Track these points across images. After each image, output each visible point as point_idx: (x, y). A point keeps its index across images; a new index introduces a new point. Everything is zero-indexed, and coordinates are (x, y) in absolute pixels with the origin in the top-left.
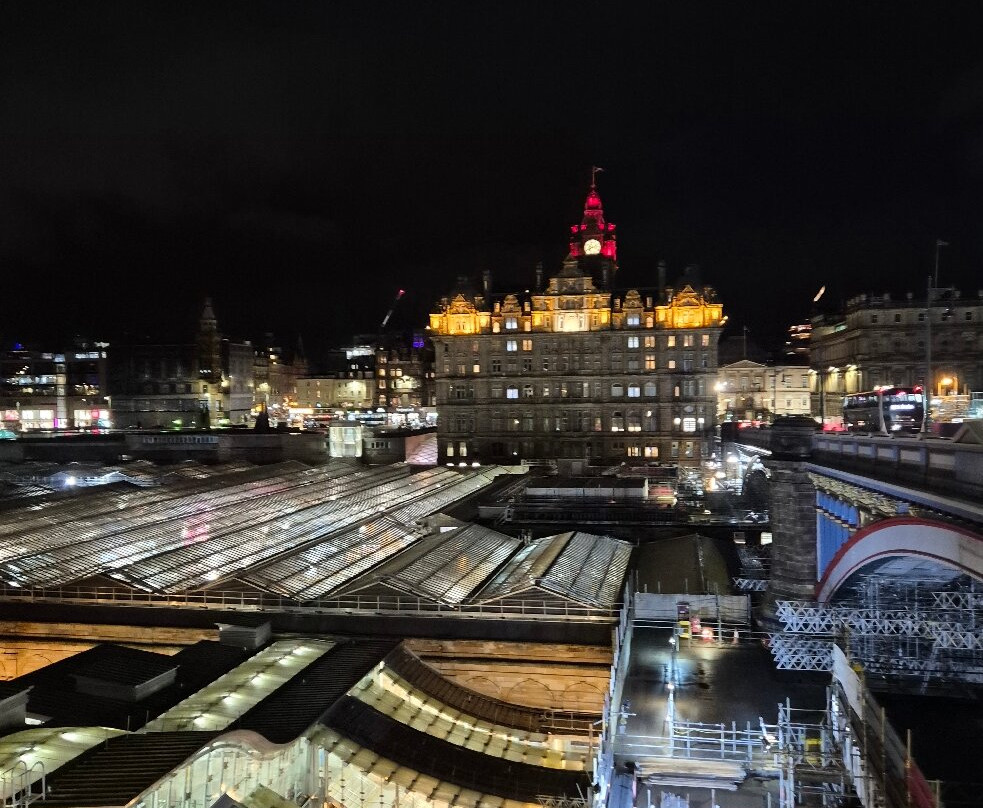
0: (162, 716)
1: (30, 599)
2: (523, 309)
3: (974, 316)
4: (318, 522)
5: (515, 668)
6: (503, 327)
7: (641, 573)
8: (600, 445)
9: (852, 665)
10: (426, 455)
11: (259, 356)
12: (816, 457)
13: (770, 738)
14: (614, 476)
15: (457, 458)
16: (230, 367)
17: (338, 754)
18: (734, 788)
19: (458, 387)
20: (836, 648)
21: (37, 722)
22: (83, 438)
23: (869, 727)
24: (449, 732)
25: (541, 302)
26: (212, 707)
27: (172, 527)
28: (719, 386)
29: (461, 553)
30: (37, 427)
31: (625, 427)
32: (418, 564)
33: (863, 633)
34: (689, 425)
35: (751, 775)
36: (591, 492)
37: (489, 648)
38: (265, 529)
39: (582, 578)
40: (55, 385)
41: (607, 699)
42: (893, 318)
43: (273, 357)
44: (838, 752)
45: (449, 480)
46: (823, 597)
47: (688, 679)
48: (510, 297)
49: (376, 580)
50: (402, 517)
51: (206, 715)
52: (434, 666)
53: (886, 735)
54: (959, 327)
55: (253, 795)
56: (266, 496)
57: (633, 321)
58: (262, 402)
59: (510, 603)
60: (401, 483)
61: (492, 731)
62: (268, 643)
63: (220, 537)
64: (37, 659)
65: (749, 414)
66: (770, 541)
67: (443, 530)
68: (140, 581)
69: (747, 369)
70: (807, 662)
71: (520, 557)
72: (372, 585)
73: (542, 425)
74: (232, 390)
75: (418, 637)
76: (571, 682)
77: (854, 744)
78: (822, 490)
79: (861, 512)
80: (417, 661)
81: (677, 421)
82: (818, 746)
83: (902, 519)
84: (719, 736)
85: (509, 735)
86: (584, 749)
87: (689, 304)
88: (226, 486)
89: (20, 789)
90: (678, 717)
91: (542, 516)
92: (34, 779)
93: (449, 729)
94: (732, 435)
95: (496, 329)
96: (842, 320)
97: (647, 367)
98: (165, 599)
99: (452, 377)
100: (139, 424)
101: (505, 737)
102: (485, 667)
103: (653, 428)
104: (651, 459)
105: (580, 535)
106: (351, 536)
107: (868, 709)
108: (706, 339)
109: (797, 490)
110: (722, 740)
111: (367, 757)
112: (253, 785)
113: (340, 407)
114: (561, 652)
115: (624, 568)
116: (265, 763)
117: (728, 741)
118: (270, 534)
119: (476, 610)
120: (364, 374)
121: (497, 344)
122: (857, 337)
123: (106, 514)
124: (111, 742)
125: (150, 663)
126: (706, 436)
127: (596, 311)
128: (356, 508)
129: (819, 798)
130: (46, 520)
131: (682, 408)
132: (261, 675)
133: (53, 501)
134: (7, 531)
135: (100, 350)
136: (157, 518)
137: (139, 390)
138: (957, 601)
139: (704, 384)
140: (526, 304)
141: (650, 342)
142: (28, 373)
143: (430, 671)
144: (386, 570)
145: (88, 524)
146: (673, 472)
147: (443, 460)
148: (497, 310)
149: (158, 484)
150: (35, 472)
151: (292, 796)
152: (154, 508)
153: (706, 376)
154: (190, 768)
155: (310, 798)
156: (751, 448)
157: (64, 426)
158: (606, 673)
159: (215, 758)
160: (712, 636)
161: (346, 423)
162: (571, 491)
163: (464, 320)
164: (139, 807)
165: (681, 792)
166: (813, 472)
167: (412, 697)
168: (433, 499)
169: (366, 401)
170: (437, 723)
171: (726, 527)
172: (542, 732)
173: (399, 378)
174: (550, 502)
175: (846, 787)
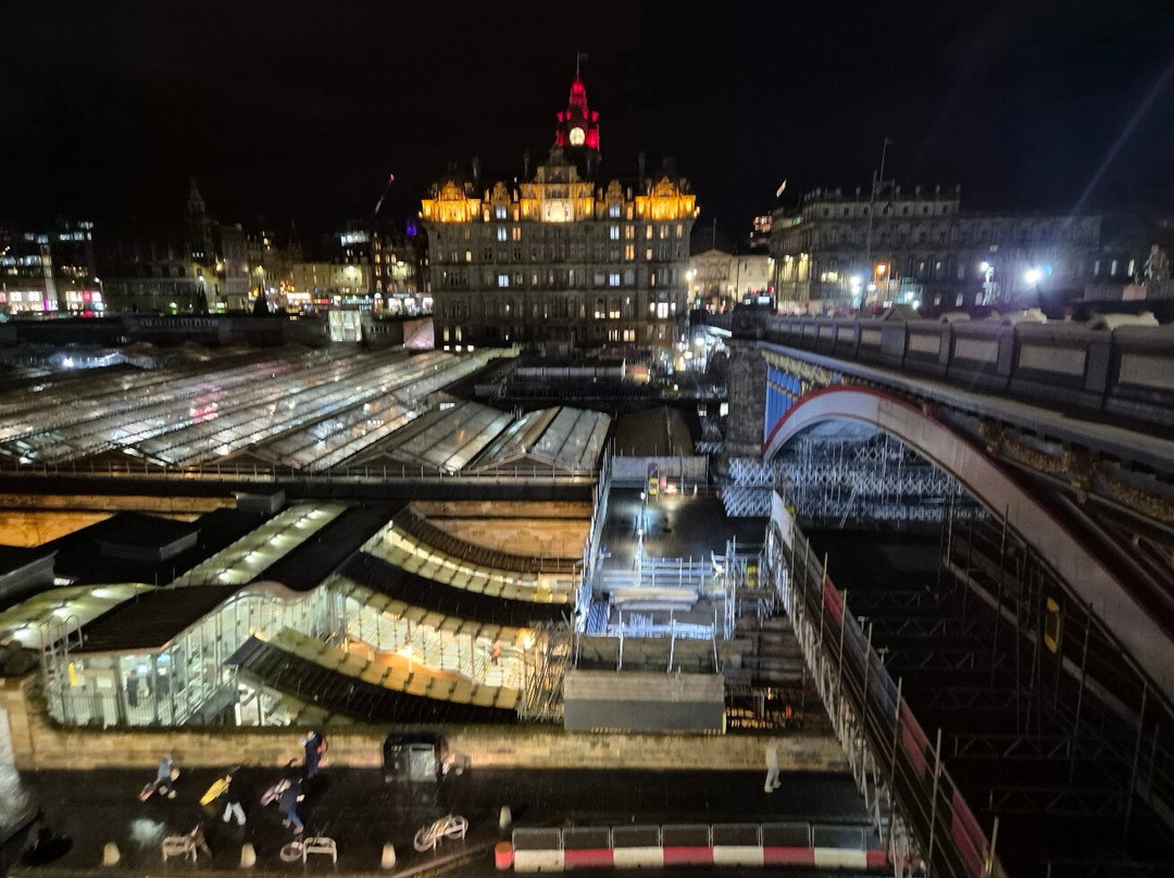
0: (189, 572)
1: (44, 473)
2: (512, 198)
3: (910, 211)
4: (322, 401)
5: (511, 523)
6: (493, 215)
7: (619, 440)
8: (584, 330)
9: (786, 507)
10: (424, 339)
11: (252, 239)
12: (768, 337)
14: (596, 358)
15: (453, 342)
16: (224, 250)
17: (355, 598)
18: (688, 608)
19: (452, 274)
20: (775, 495)
21: (66, 582)
22: (78, 319)
23: (796, 555)
24: (453, 577)
25: (528, 190)
26: (232, 565)
27: (179, 406)
28: (690, 275)
29: (460, 426)
30: (27, 309)
31: (607, 314)
32: (421, 437)
33: (798, 484)
34: (663, 310)
35: (703, 598)
36: (575, 372)
37: (486, 507)
38: (273, 408)
39: (566, 448)
40: (41, 267)
41: (587, 544)
42: (842, 212)
43: (266, 241)
44: (771, 575)
45: (446, 363)
46: (768, 455)
47: (654, 526)
48: (499, 185)
49: (382, 452)
50: (403, 395)
51: (230, 571)
52: (438, 524)
53: (809, 559)
54: (897, 220)
55: (279, 635)
56: (270, 377)
57: (615, 212)
58: (259, 286)
59: (508, 468)
60: (402, 364)
61: (490, 575)
62: (284, 508)
63: (229, 415)
64: (56, 527)
65: (715, 300)
66: (727, 412)
67: (443, 407)
68: (153, 456)
69: (714, 257)
70: (751, 509)
71: (513, 429)
72: (378, 457)
73: (532, 310)
74: (227, 274)
75: (423, 499)
76: (558, 533)
77: (784, 568)
78: (772, 366)
79: (803, 384)
80: (422, 520)
81: (652, 307)
82: (756, 572)
83: (835, 387)
84: (678, 569)
85: (505, 577)
86: (569, 586)
87: (665, 195)
89: (56, 639)
90: (646, 556)
91: (532, 393)
92: (70, 630)
93: (452, 574)
94: (700, 319)
95: (487, 218)
96: (800, 212)
97: (627, 256)
98: (180, 472)
99: (447, 263)
100: (135, 307)
101: (501, 579)
102: (483, 523)
103: (631, 313)
104: (629, 341)
105: (566, 410)
106: (357, 413)
107: (797, 541)
108: (680, 229)
109: (752, 365)
110: (681, 572)
111: (381, 599)
112: (278, 627)
113: (338, 293)
114: (549, 509)
115: (603, 437)
116: (289, 609)
117: (686, 572)
118: (278, 412)
119: (475, 475)
120: (359, 260)
121: (489, 232)
122: (810, 230)
123: (111, 394)
124: (142, 598)
126: (678, 320)
127: (580, 200)
128: (359, 388)
129: (755, 613)
130: (48, 400)
131: (657, 295)
132: (279, 536)
133: (58, 381)
134: (10, 411)
135: (85, 231)
136: (164, 398)
137: (130, 273)
138: (873, 455)
139: (678, 271)
140: (515, 193)
141: (630, 232)
142: (9, 254)
143: (435, 529)
144: (392, 442)
145: (94, 403)
146: (648, 354)
147: (439, 343)
148: (487, 197)
149: (161, 366)
150: (32, 353)
151: (315, 634)
152: (160, 389)
153: (679, 265)
154: (219, 615)
155: (332, 634)
156: (715, 330)
157: (55, 308)
158: (587, 524)
159: (242, 605)
160: (675, 491)
161: (344, 307)
162: (559, 372)
163: (454, 207)
164: (174, 649)
165: (646, 614)
166: (766, 349)
167: (419, 550)
168: (432, 380)
169: (362, 286)
170: (442, 571)
171: (692, 400)
172: (533, 573)
173: (394, 264)
174: (540, 381)
175: (776, 601)
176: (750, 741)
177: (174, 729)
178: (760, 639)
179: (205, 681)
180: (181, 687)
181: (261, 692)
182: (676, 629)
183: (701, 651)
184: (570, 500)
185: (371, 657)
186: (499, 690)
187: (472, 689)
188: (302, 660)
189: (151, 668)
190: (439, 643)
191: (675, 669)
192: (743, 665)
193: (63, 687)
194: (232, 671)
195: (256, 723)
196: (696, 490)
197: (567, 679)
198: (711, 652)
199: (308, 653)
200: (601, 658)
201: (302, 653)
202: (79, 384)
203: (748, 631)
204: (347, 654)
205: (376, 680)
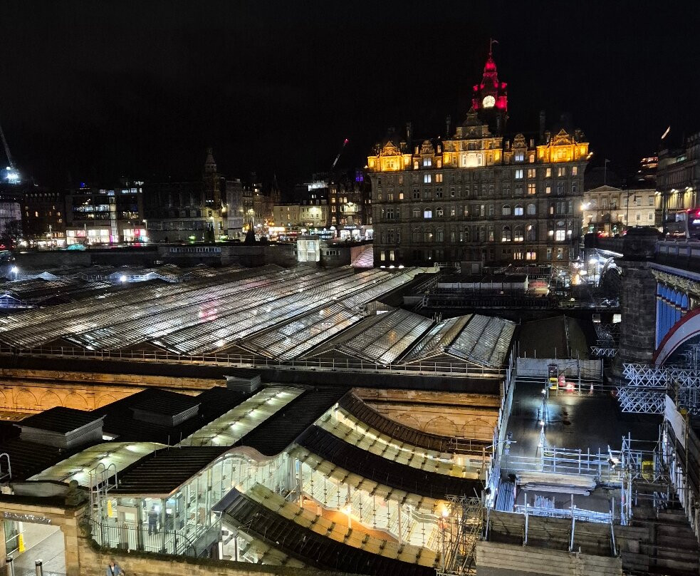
0: (191, 436)
1: (101, 358)
2: (436, 151)
4: (291, 307)
5: (430, 409)
6: (421, 165)
7: (522, 344)
8: (493, 251)
9: (679, 410)
10: (366, 260)
11: (247, 189)
12: (658, 258)
13: (615, 460)
14: (503, 274)
15: (388, 262)
16: (227, 198)
17: (309, 464)
18: (587, 494)
19: (388, 210)
20: (667, 397)
21: (110, 438)
22: (131, 249)
23: (690, 454)
24: (384, 451)
25: (449, 145)
26: (224, 430)
27: (192, 310)
29: (392, 329)
30: (98, 241)
31: (512, 239)
32: (361, 336)
33: (688, 387)
34: (560, 235)
35: (600, 485)
36: (485, 286)
37: (411, 395)
38: (255, 312)
39: (478, 347)
40: (110, 212)
41: (495, 430)
43: (256, 190)
44: (666, 471)
45: (382, 278)
46: (659, 361)
47: (554, 418)
48: (427, 142)
49: (331, 347)
50: (349, 303)
51: (220, 436)
52: (374, 406)
55: (252, 489)
56: (254, 289)
57: (520, 158)
58: (250, 223)
59: (429, 364)
60: (349, 279)
61: (414, 451)
62: (259, 389)
63: (224, 317)
64: (107, 397)
65: (607, 227)
66: (620, 320)
67: (378, 312)
68: (172, 347)
69: (606, 191)
70: (645, 407)
71: (434, 332)
72: (328, 351)
73: (450, 237)
74: (228, 214)
75: (362, 387)
76: (470, 419)
77: (678, 466)
78: (661, 282)
79: (691, 299)
80: (361, 403)
81: (551, 233)
82: (651, 466)
84: (577, 458)
85: (426, 454)
86: (479, 465)
87: (563, 144)
88: (227, 282)
89: (101, 481)
90: (547, 444)
91: (449, 303)
92: (110, 475)
93: (384, 449)
94: (593, 243)
95: (416, 167)
97: (530, 193)
98: (189, 359)
99: (384, 202)
100: (166, 239)
101: (423, 455)
102: (409, 408)
103: (534, 238)
104: (531, 261)
105: (477, 316)
106: (314, 317)
107: (690, 441)
108: (575, 169)
109: (641, 283)
110: (579, 461)
111: (328, 466)
112: (252, 483)
113: (304, 226)
114: (463, 399)
116: (260, 468)
117: (585, 462)
118: (258, 315)
119: (403, 368)
120: (320, 202)
121: (417, 178)
122: (694, 166)
123: (148, 301)
124: (158, 452)
125: (180, 401)
126: (573, 244)
127: (490, 151)
128: (316, 298)
129: (651, 503)
130: (108, 305)
131: (555, 224)
132: (256, 411)
133: (115, 292)
134: (83, 312)
135: (138, 187)
136: (181, 304)
137: (165, 215)
139: (573, 204)
140: (439, 147)
141: (532, 173)
142: (90, 204)
143: (371, 410)
144: (339, 340)
145: (136, 307)
146: (548, 271)
147: (377, 263)
148: (417, 152)
149: (181, 281)
150: (100, 272)
151: (278, 491)
152: (179, 297)
153: (574, 198)
154: (211, 470)
155: (291, 492)
156: (607, 252)
157: (116, 241)
158: (495, 413)
159: (226, 463)
160: (573, 388)
161: (308, 238)
162: (471, 285)
163: (392, 160)
164: (178, 495)
165: (549, 496)
166: (656, 269)
167: (358, 427)
168: (371, 292)
169: (322, 221)
170: (376, 445)
171: (587, 310)
172: (449, 452)
173: (345, 204)
174: (456, 293)
175: (671, 495)
177: (175, 558)
178: (656, 527)
179: (198, 522)
180: (181, 525)
181: (238, 534)
182: (575, 512)
183: (600, 534)
184: (480, 393)
185: (319, 512)
186: (421, 550)
187: (399, 548)
188: (269, 511)
189: (162, 508)
190: (372, 505)
191: (575, 549)
192: (641, 551)
193: (103, 518)
194: (218, 515)
195: (233, 559)
196: (592, 388)
197: (478, 548)
198: (609, 536)
199: (273, 505)
200: (508, 532)
201: (268, 504)
202: (128, 294)
203: (645, 520)
204: (302, 509)
205: (323, 532)
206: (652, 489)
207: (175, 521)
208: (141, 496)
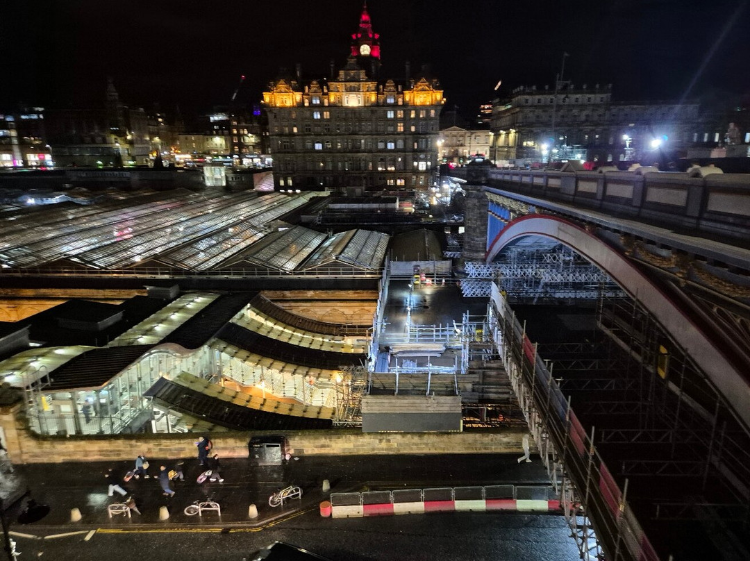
0: (118, 338)
1: (19, 275)
2: (323, 91)
3: (580, 100)
4: (201, 226)
5: (326, 304)
6: (310, 102)
7: (394, 251)
8: (372, 178)
9: (501, 292)
10: (267, 185)
11: (150, 118)
12: (490, 183)
13: (458, 331)
14: (379, 197)
15: (286, 187)
16: (132, 126)
17: (227, 353)
18: (439, 355)
19: (285, 142)
20: (493, 284)
21: (38, 345)
22: (36, 173)
23: (506, 321)
24: (290, 339)
25: (334, 86)
26: (146, 333)
27: (106, 230)
28: (440, 143)
29: (292, 242)
30: (2, 166)
31: (386, 168)
32: (267, 249)
33: (508, 277)
34: (422, 166)
35: (448, 349)
36: (366, 206)
37: (310, 294)
38: (169, 230)
39: (361, 255)
40: (10, 137)
41: (375, 316)
42: (536, 102)
43: (160, 120)
44: (491, 334)
45: (282, 200)
46: (489, 259)
47: (417, 304)
48: (315, 82)
49: (241, 259)
50: (254, 222)
51: (145, 337)
52: (279, 305)
53: (514, 324)
54: (570, 107)
55: (178, 377)
56: (165, 211)
57: (391, 101)
58: (157, 150)
59: (323, 269)
60: (253, 202)
61: (313, 337)
62: (178, 296)
63: (140, 235)
64: (29, 310)
65: (456, 159)
66: (463, 231)
67: (280, 229)
68: (90, 262)
69: (455, 131)
70: (479, 293)
71: (327, 244)
72: (240, 261)
73: (338, 165)
74: (135, 142)
75: (269, 289)
76: (356, 310)
77: (499, 330)
78: (492, 201)
79: (511, 213)
80: (269, 302)
81: (415, 164)
82: (482, 333)
83: (531, 215)
84: (432, 331)
85: (323, 338)
86: (364, 343)
87: (423, 90)
88: (139, 204)
89: (33, 381)
90: (413, 324)
91: (338, 221)
92: (42, 376)
93: (289, 337)
94: (446, 171)
95: (307, 104)
96: (510, 102)
97: (399, 130)
98: (109, 273)
99: (281, 135)
100: (74, 164)
101: (321, 339)
102: (308, 304)
103: (402, 168)
104: (401, 186)
105: (360, 230)
106: (224, 233)
107: (507, 312)
108: (433, 112)
109: (479, 201)
110: (434, 333)
111: (244, 353)
112: (178, 372)
113: (209, 154)
114: (351, 294)
115: (385, 248)
116: (184, 360)
117: (438, 333)
118: (172, 233)
119: (302, 274)
120: (223, 132)
121: (308, 114)
122: (517, 113)
123: (62, 222)
124: (87, 353)
125: (106, 310)
126: (432, 173)
127: (368, 93)
128: (225, 218)
129: (481, 357)
130: (19, 226)
131: (418, 156)
132: (176, 314)
133: (25, 213)
135: (38, 113)
136: (95, 224)
137: (70, 141)
138: (554, 258)
139: (431, 141)
140: (325, 87)
141: (400, 114)
143: (278, 308)
144: (248, 253)
145: (50, 228)
146: (413, 194)
147: (277, 188)
148: (307, 90)
149: (93, 203)
150: (6, 195)
151: (202, 376)
152: (93, 218)
153: (432, 136)
154: (138, 364)
155: (213, 375)
156: (456, 179)
157: (21, 165)
158: (375, 304)
159: (153, 358)
160: (431, 282)
161: (214, 164)
162: (355, 206)
163: (285, 97)
164: (110, 386)
165: (412, 359)
166: (488, 191)
167: (268, 321)
168: (273, 212)
169: (225, 150)
170: (283, 335)
171: (441, 224)
172: (341, 335)
173: (246, 135)
174: (343, 212)
175: (493, 350)
176: (478, 436)
177: (113, 437)
178: (484, 374)
179: (132, 407)
180: (116, 410)
181: (169, 413)
182: (430, 368)
183: (448, 382)
184: (364, 289)
185: (238, 389)
186: (321, 408)
187: (304, 408)
188: (194, 392)
189: (95, 398)
190: (282, 379)
191: (431, 394)
192: (473, 390)
193: (39, 412)
194: (149, 399)
195: (166, 432)
196: (444, 281)
197: (363, 401)
198: (453, 382)
199: (198, 388)
200: (384, 387)
201: (194, 387)
202: (39, 215)
203: (477, 369)
204: (223, 388)
205: (242, 404)
206: (481, 348)
207: (109, 408)
208: (75, 390)
